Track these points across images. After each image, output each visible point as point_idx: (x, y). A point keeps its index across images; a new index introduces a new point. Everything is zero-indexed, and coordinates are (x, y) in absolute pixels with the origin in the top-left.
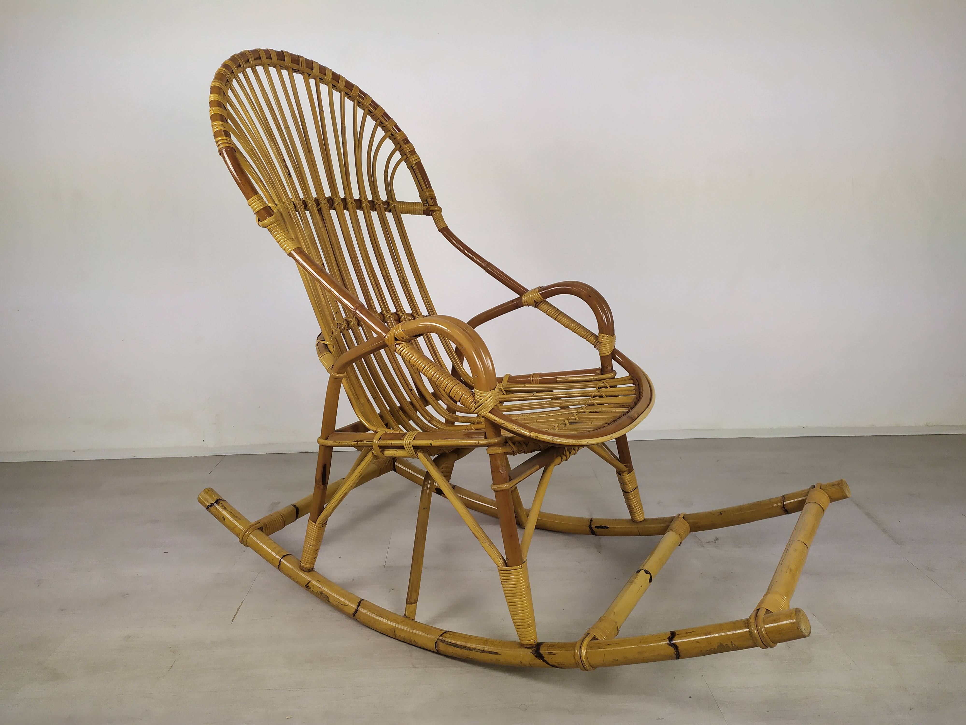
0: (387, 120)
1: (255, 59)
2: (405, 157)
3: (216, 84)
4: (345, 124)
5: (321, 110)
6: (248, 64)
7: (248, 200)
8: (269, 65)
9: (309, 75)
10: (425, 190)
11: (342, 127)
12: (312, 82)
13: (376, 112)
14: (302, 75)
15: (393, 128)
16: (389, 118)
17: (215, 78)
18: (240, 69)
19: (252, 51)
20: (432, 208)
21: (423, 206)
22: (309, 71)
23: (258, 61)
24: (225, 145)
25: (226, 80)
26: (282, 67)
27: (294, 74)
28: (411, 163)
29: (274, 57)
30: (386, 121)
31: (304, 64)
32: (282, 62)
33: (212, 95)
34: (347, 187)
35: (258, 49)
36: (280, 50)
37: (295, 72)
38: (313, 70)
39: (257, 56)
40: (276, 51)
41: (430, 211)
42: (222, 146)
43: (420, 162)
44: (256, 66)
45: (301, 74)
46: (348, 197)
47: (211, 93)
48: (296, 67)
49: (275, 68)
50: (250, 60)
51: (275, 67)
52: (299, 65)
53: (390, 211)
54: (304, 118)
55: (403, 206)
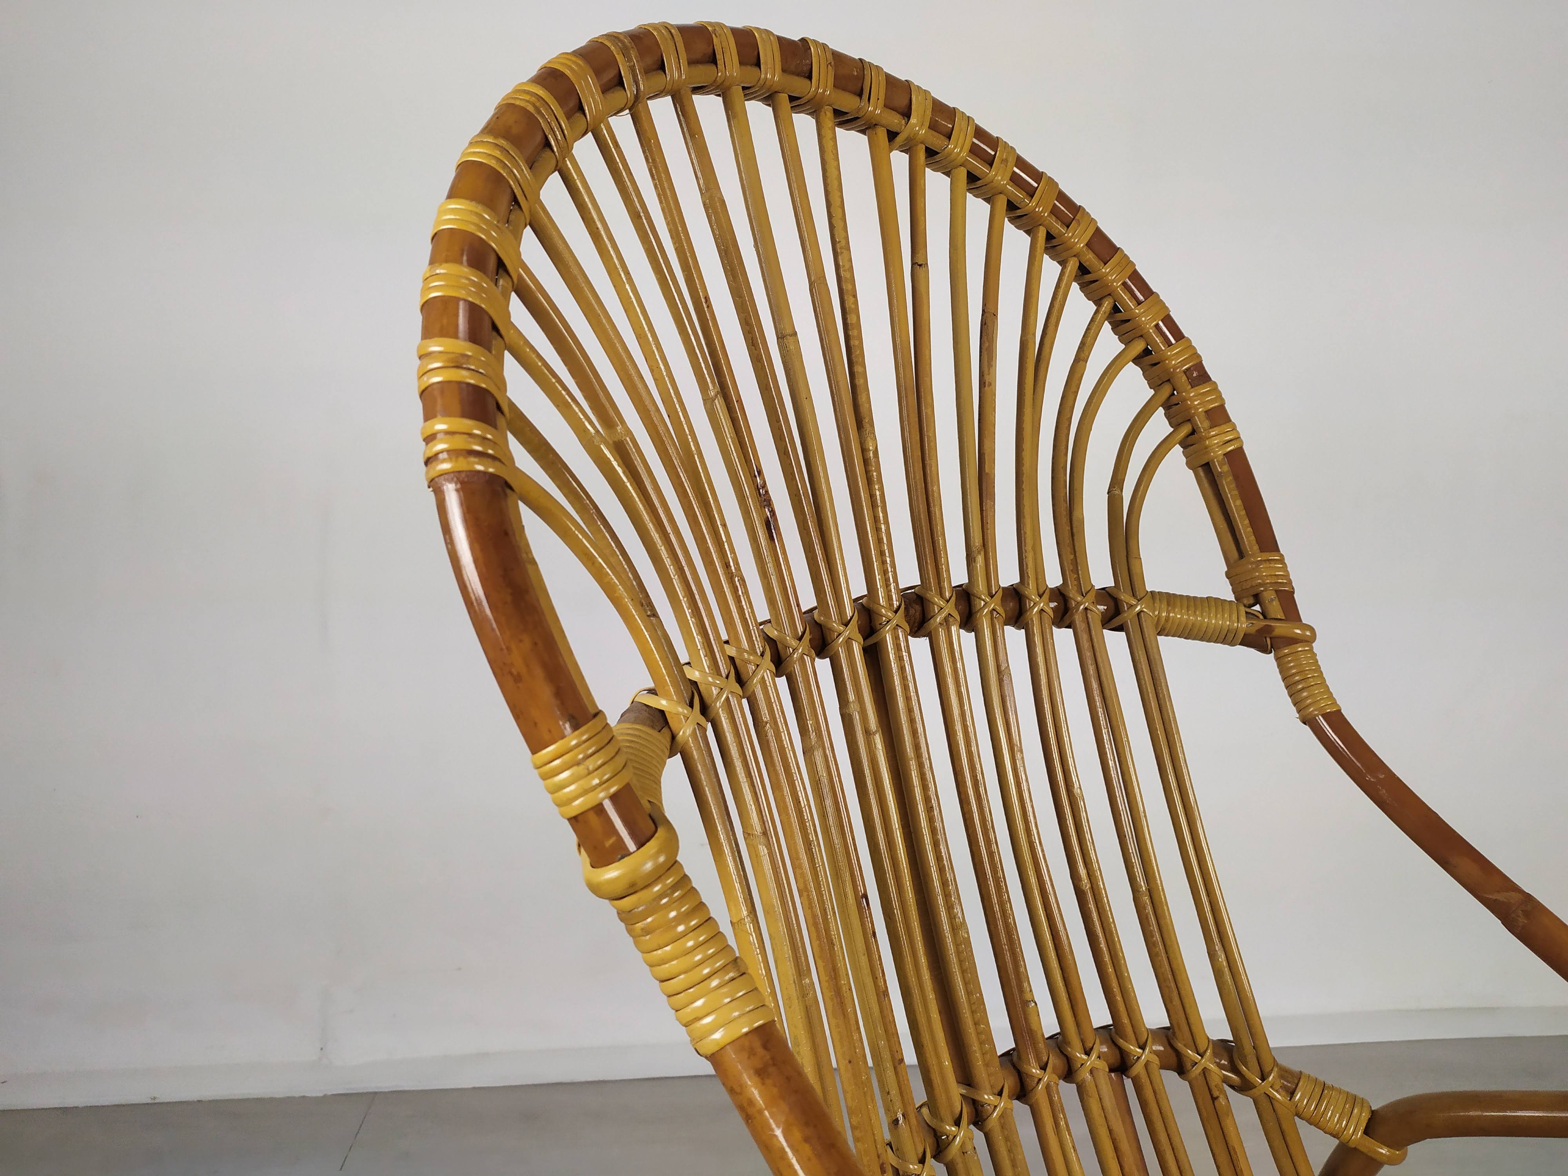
0: (1141, 298)
1: (691, 63)
2: (1185, 430)
3: (482, 154)
4: (995, 315)
5: (919, 264)
6: (658, 80)
7: (534, 752)
8: (749, 92)
9: (892, 135)
10: (1253, 555)
11: (983, 324)
12: (899, 161)
13: (1106, 270)
14: (866, 137)
15: (1157, 326)
16: (1148, 292)
17: (489, 129)
18: (618, 97)
19: (683, 29)
20: (1281, 629)
21: (1243, 618)
22: (894, 120)
23: (704, 73)
24: (463, 464)
25: (539, 138)
26: (797, 103)
27: (839, 131)
28: (1208, 453)
29: (769, 56)
30: (1135, 302)
31: (879, 92)
32: (798, 85)
33: (454, 205)
34: (982, 553)
35: (710, 24)
36: (796, 38)
37: (841, 124)
38: (909, 117)
39: (701, 49)
40: (780, 40)
41: (1268, 640)
42: (446, 466)
43: (1240, 452)
44: (697, 90)
45: (863, 132)
46: (981, 586)
47: (452, 195)
48: (848, 102)
49: (769, 105)
50: (670, 62)
51: (769, 99)
52: (860, 95)
53: (1119, 628)
54: (855, 296)
55: (1168, 612)
